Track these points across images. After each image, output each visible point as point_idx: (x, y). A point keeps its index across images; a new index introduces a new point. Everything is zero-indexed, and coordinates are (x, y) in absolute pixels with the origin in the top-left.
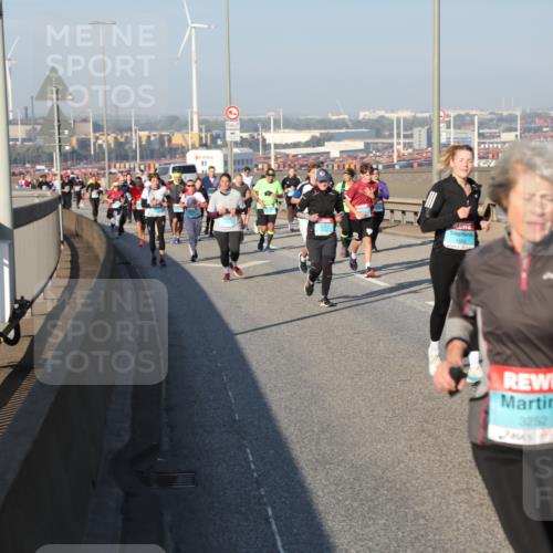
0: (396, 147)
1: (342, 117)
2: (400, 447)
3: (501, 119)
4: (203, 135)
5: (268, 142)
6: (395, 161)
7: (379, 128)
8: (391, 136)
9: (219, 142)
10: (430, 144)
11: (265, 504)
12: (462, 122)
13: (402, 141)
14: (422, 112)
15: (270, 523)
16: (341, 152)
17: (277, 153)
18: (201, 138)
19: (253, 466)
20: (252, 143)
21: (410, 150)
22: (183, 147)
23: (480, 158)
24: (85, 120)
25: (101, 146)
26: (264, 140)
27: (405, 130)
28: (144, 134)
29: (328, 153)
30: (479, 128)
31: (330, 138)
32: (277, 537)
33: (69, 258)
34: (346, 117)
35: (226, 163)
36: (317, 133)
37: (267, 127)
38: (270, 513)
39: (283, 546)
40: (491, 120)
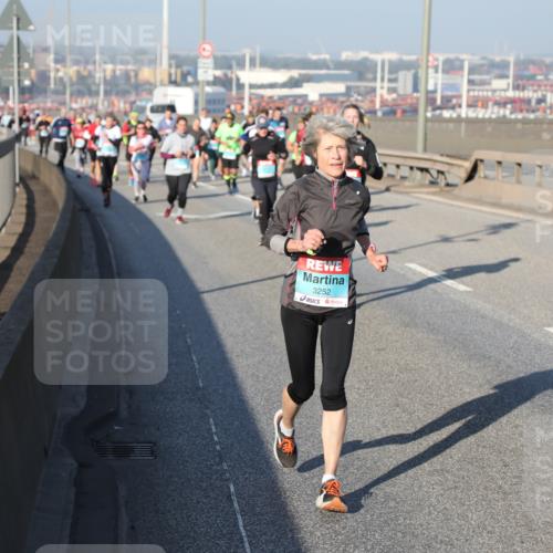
0: (379, 92)
1: (322, 57)
2: (372, 422)
3: (493, 65)
4: (173, 71)
5: (242, 81)
6: (378, 106)
7: (362, 70)
8: (375, 79)
9: (190, 79)
10: (416, 89)
11: (227, 480)
12: (451, 67)
13: (386, 84)
14: (410, 54)
15: (231, 501)
16: (321, 95)
17: (251, 94)
18: (170, 75)
19: (216, 438)
20: (225, 82)
21: (394, 96)
22: (150, 84)
23: (469, 106)
24: (46, 50)
25: (61, 79)
26: (238, 79)
27: (390, 72)
28: (109, 67)
29: (306, 96)
30: (469, 74)
31: (309, 79)
32: (239, 517)
33: (25, 202)
34: (327, 57)
35: (196, 103)
36: (295, 73)
37: (241, 65)
38: (232, 489)
39: (244, 527)
40: (482, 66)
